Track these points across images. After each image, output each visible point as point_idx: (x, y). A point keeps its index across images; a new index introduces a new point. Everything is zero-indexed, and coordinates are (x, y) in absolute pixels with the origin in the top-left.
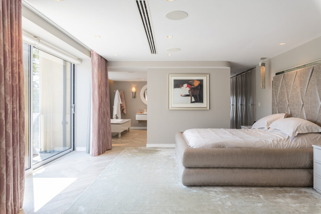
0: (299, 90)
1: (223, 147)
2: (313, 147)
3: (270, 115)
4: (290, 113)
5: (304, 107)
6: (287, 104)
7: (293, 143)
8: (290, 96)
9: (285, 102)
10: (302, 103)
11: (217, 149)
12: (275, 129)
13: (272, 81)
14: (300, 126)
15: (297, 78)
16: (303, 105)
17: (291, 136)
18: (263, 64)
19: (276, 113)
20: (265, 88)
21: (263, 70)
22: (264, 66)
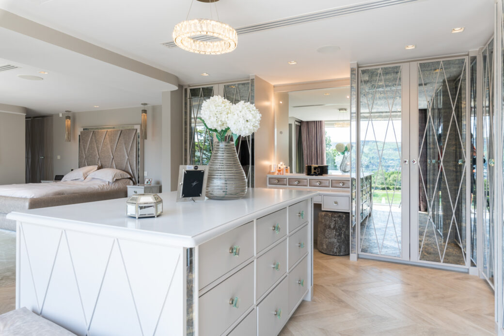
0: (109, 146)
1: (63, 194)
2: (127, 188)
3: (77, 168)
4: (100, 165)
5: (113, 161)
6: (97, 157)
7: (113, 186)
8: (100, 151)
9: (96, 155)
10: (112, 157)
11: (60, 196)
12: (93, 178)
13: (79, 135)
14: (116, 174)
15: (107, 136)
16: (113, 158)
17: (111, 181)
18: (68, 117)
19: (84, 166)
20: (70, 141)
21: (68, 122)
22: (69, 119)
